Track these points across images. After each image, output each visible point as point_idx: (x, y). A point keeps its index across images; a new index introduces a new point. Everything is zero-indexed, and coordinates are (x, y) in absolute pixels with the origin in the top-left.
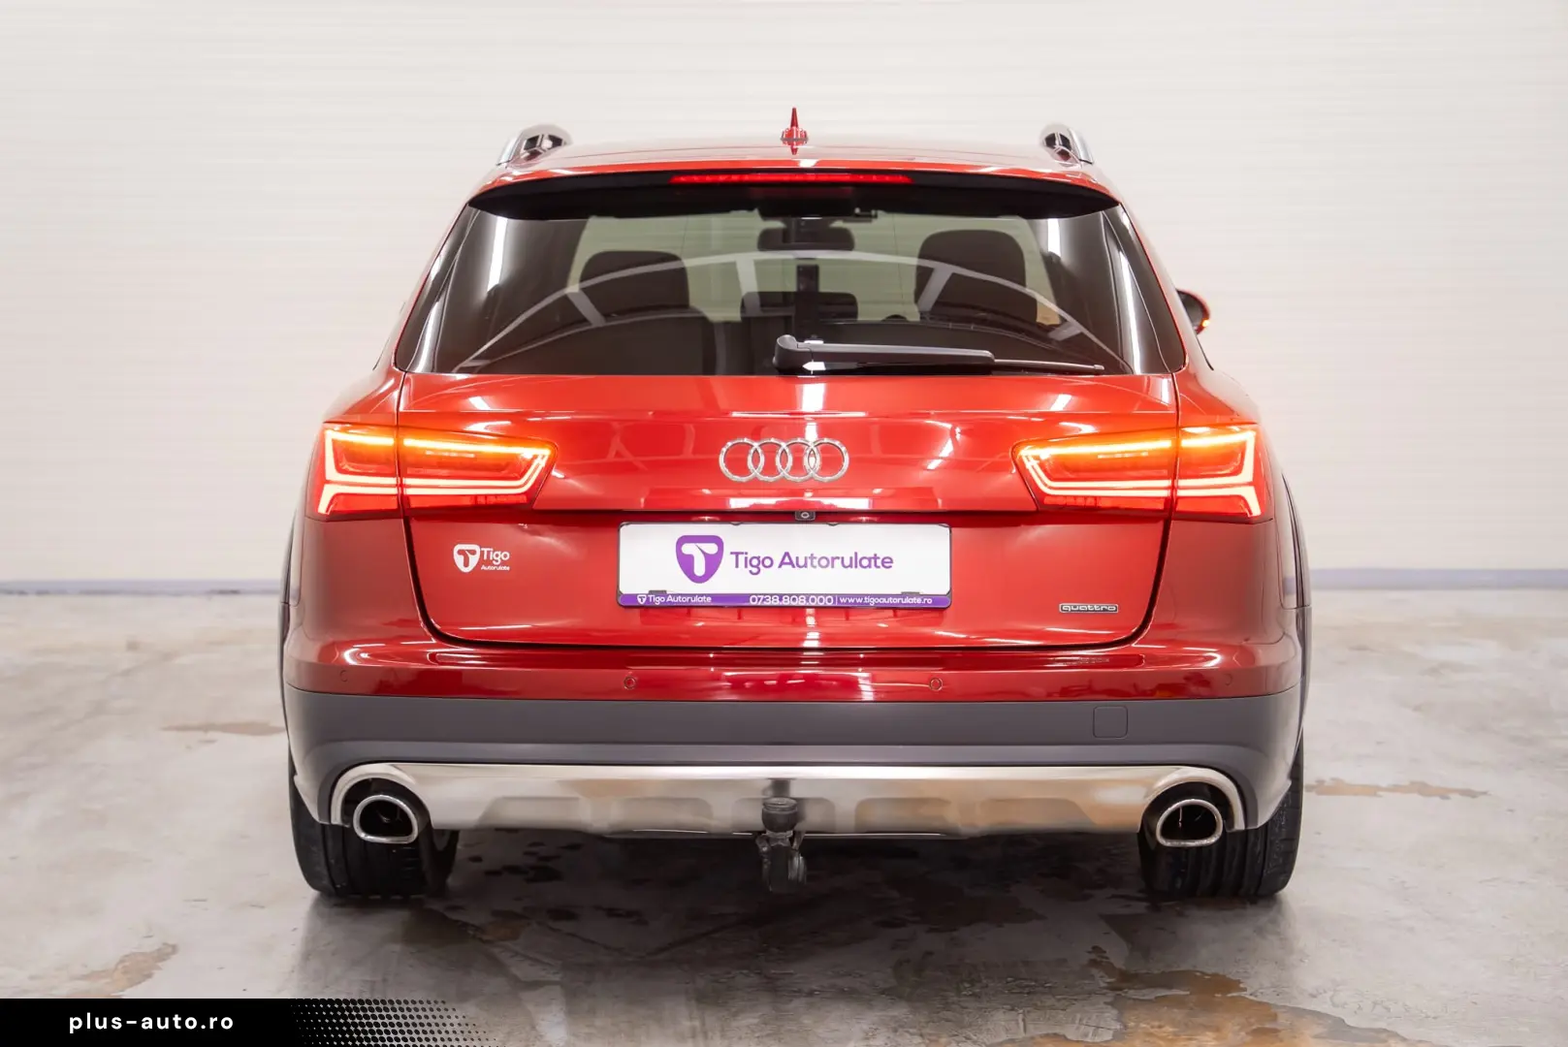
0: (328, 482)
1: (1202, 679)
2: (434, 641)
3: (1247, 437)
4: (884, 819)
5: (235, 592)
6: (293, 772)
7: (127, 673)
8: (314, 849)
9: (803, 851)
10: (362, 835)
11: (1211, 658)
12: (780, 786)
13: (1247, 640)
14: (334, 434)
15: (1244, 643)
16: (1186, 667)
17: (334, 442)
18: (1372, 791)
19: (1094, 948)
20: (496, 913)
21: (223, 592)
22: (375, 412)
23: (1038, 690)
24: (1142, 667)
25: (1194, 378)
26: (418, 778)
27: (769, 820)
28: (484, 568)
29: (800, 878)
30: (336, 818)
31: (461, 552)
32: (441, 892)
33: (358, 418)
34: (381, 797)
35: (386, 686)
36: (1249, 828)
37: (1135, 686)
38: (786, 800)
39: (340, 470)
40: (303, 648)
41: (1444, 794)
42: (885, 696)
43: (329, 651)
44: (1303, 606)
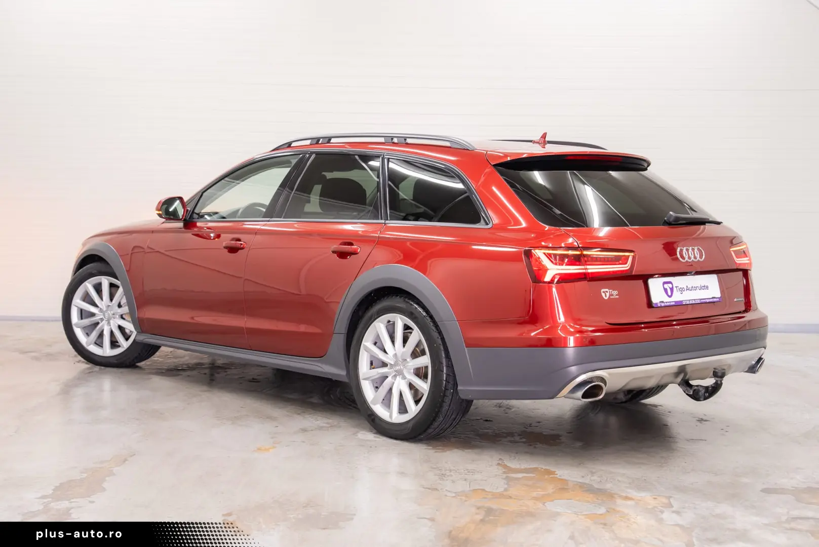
0: (549, 269)
14: (547, 252)
19: (500, 459)
28: (611, 297)
31: (604, 292)
34: (597, 383)
39: (556, 264)
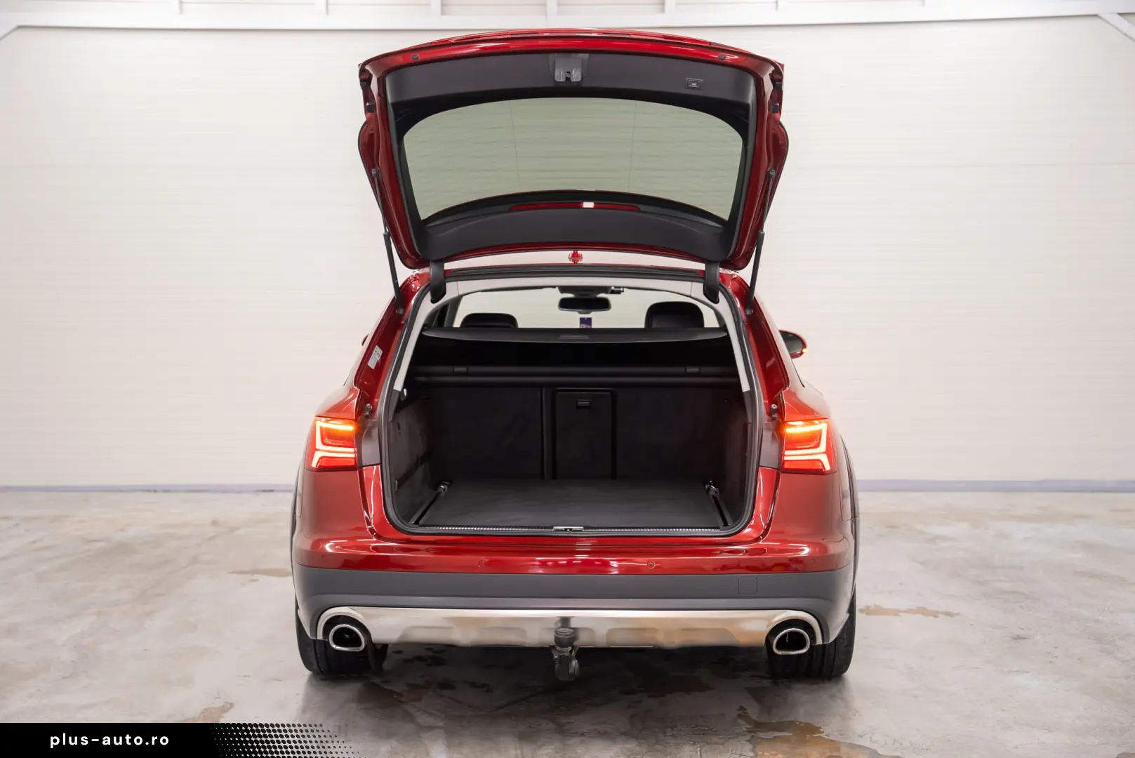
0: (318, 450)
1: (799, 561)
2: (375, 539)
3: (821, 427)
4: (622, 640)
5: (272, 491)
6: (297, 607)
7: (210, 539)
8: (309, 649)
9: (577, 657)
10: (334, 646)
11: (804, 550)
12: (565, 621)
13: (823, 540)
14: (322, 424)
15: (821, 541)
16: (790, 555)
17: (321, 428)
18: (896, 612)
19: (741, 707)
20: (409, 685)
21: (264, 491)
22: (343, 412)
23: (707, 567)
24: (766, 555)
25: (794, 394)
26: (363, 614)
27: (557, 640)
29: (576, 673)
30: (320, 637)
32: (379, 671)
33: (333, 415)
34: (344, 625)
35: (349, 563)
36: (826, 643)
37: (763, 565)
38: (567, 630)
39: (324, 444)
40: (303, 542)
41: (935, 614)
42: (625, 571)
43: (317, 544)
44: (855, 517)
